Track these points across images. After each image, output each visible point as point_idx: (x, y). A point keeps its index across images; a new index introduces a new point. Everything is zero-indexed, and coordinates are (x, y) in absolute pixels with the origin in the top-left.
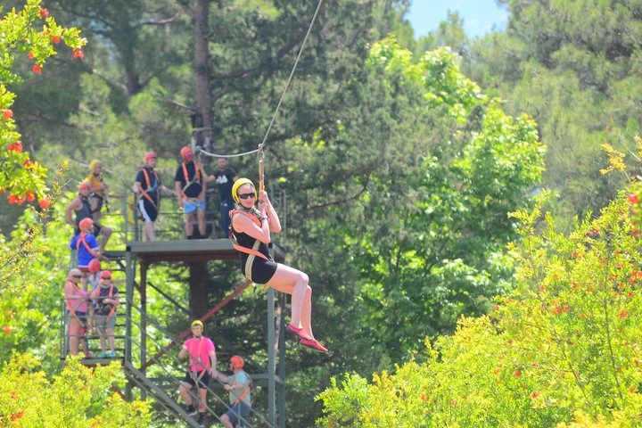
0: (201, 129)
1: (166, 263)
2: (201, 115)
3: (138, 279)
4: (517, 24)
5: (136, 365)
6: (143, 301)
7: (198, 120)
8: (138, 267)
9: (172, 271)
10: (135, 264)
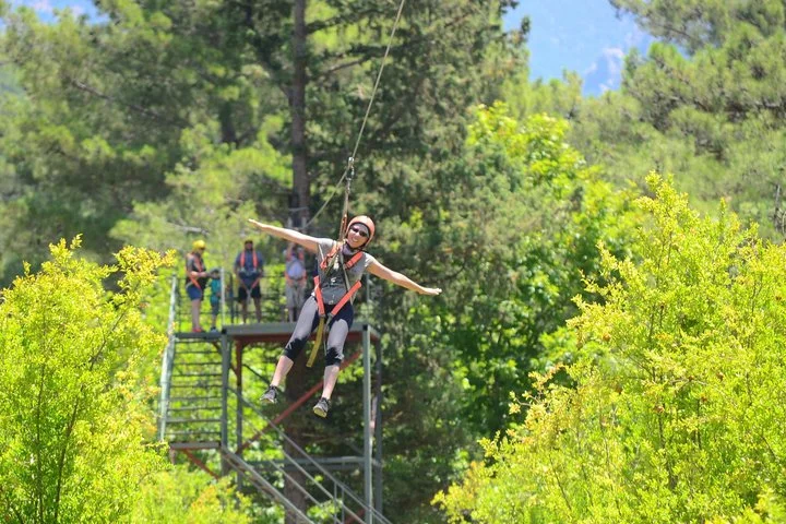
0: (297, 210)
1: (263, 344)
2: (297, 196)
3: (234, 362)
4: (631, 82)
5: (232, 449)
6: (239, 383)
7: (295, 200)
8: (234, 349)
9: (269, 354)
10: (231, 347)
